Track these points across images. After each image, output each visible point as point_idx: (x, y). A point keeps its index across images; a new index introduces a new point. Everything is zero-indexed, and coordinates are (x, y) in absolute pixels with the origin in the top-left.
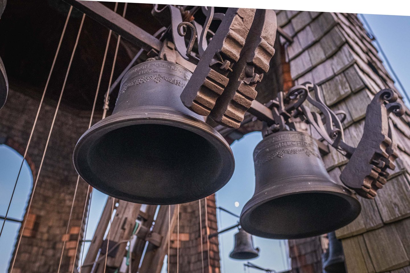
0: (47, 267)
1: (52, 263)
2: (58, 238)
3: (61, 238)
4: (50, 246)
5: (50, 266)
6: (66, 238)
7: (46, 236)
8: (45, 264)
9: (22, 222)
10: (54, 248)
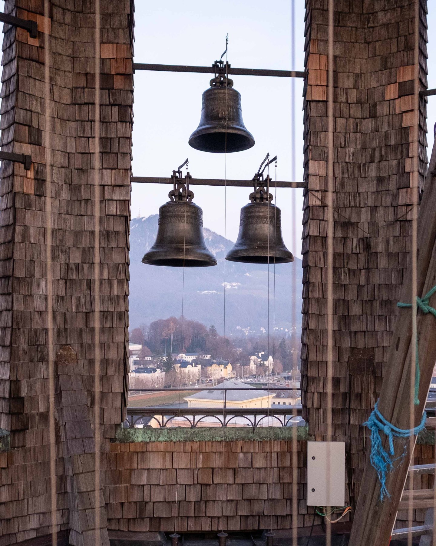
0: (370, 152)
1: (375, 144)
2: (377, 96)
3: (383, 94)
4: (367, 114)
5: (374, 150)
6: (392, 92)
7: (354, 96)
8: (364, 148)
9: (305, 75)
10: (373, 116)
